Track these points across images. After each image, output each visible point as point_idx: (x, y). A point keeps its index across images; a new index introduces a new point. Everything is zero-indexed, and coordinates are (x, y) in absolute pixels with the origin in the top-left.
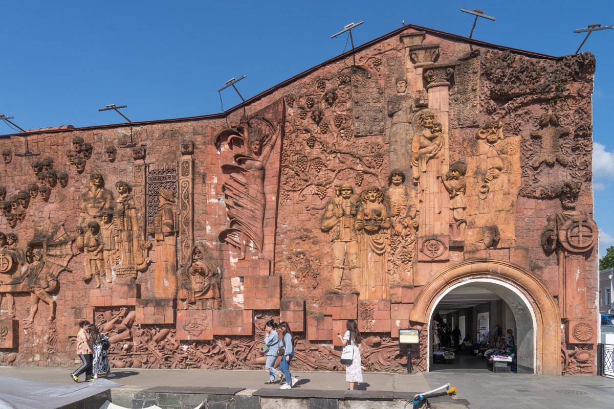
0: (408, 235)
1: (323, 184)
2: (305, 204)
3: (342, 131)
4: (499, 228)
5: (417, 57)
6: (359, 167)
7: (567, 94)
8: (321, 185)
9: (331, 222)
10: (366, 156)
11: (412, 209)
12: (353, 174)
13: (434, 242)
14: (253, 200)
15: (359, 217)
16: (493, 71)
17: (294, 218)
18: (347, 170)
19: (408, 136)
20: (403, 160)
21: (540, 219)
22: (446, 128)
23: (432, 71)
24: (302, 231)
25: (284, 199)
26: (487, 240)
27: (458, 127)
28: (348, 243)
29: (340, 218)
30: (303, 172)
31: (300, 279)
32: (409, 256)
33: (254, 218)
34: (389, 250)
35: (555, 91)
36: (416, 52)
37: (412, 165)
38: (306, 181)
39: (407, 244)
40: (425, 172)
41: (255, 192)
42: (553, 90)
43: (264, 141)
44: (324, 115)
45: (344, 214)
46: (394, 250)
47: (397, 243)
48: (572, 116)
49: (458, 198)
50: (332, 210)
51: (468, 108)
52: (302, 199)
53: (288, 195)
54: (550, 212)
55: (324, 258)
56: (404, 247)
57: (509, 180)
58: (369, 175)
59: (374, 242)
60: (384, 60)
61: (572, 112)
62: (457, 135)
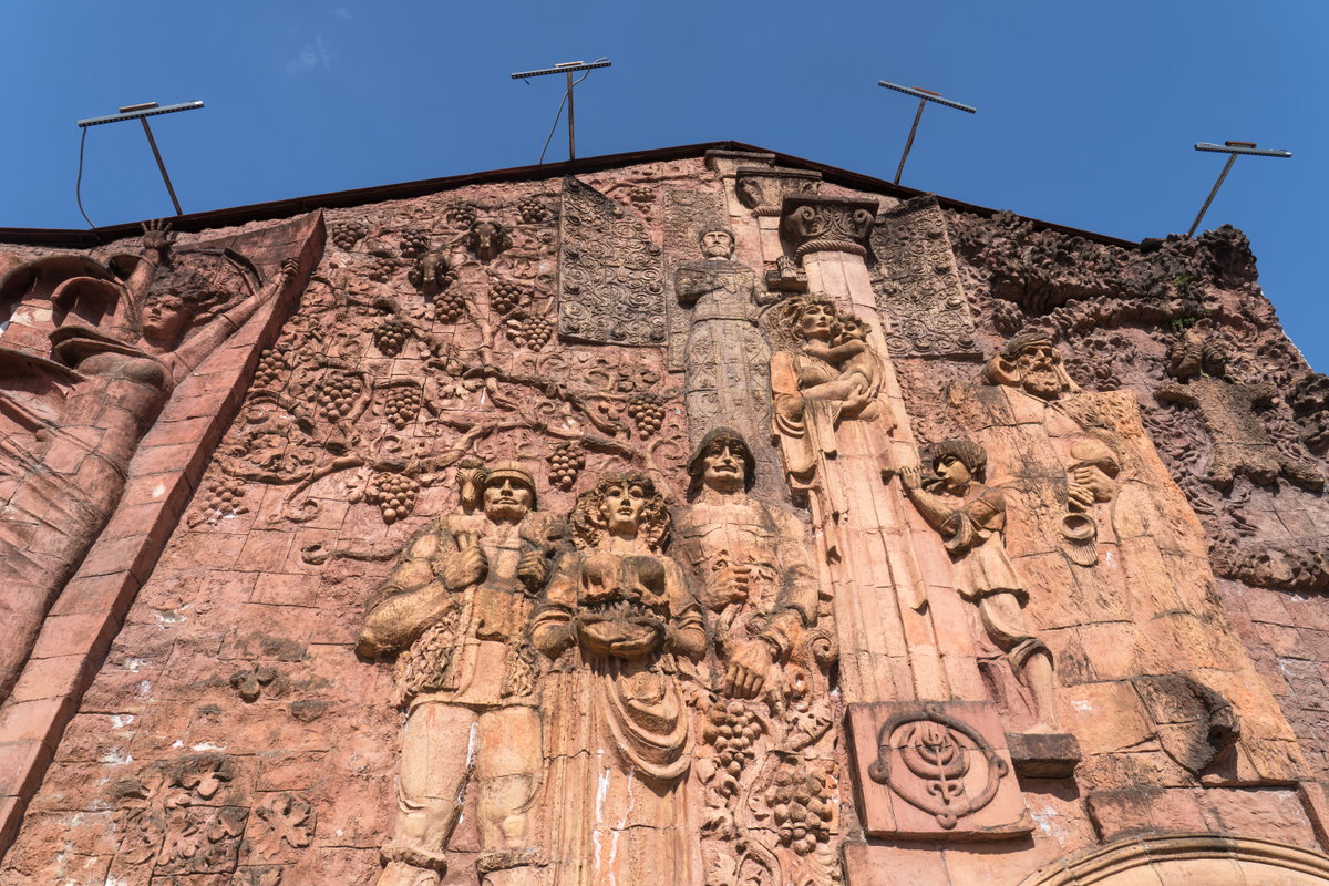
0: (799, 697)
1: (409, 467)
2: (310, 535)
3: (514, 322)
4: (1202, 682)
5: (760, 192)
6: (571, 428)
7: (1213, 308)
8: (398, 470)
9: (415, 607)
10: (600, 399)
12: (542, 447)
13: (933, 730)
15: (555, 594)
16: (983, 241)
17: (232, 590)
20: (744, 420)
23: (811, 210)
24: (256, 649)
25: (214, 507)
26: (1176, 741)
27: (915, 353)
29: (461, 589)
30: (332, 420)
32: (815, 802)
34: (706, 767)
35: (1180, 298)
36: (757, 180)
38: (337, 449)
39: (796, 739)
40: (832, 455)
42: (1172, 294)
44: (456, 278)
45: (483, 574)
46: (735, 765)
47: (748, 730)
49: (986, 553)
50: (431, 560)
52: (297, 513)
53: (235, 493)
58: (608, 456)
59: (631, 710)
60: (661, 194)
62: (918, 375)
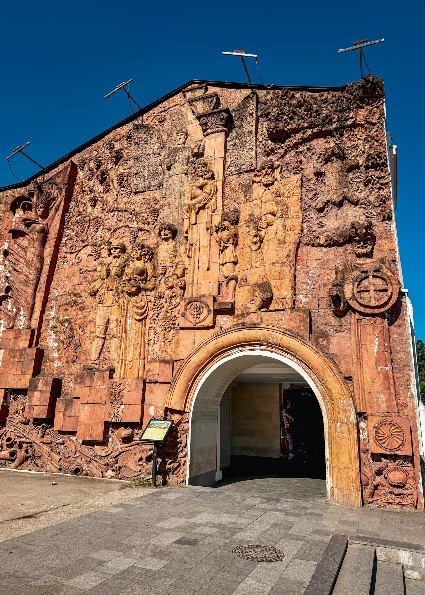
0: (174, 297)
1: (98, 244)
2: (80, 266)
3: (122, 189)
4: (272, 284)
5: (197, 109)
6: (135, 225)
7: (352, 122)
8: (96, 246)
9: (97, 284)
10: (143, 212)
11: (179, 266)
12: (128, 231)
13: (198, 304)
14: (29, 264)
15: (124, 278)
16: (270, 110)
17: (67, 282)
18: (123, 228)
19: (182, 188)
20: (176, 214)
21: (328, 272)
22: (219, 175)
23: (205, 118)
24: (72, 296)
25: (61, 262)
26: (258, 301)
27: (235, 173)
28: (110, 308)
30: (82, 232)
31: (60, 352)
32: (171, 322)
33: (26, 283)
34: (151, 315)
35: (338, 121)
36: (195, 103)
37: (183, 218)
38: (83, 242)
39: (171, 307)
40: (195, 224)
41: (31, 256)
42: (334, 120)
43: (51, 204)
44: (108, 175)
45: (109, 275)
46: (157, 314)
47: (160, 307)
48: (361, 147)
49: (227, 251)
51: (245, 152)
52: (77, 261)
53: (64, 258)
54: (339, 262)
55: (88, 327)
56: (167, 311)
57: (285, 226)
58: (143, 232)
59: (133, 305)
60: (168, 116)
61: (361, 142)
62: (234, 182)
